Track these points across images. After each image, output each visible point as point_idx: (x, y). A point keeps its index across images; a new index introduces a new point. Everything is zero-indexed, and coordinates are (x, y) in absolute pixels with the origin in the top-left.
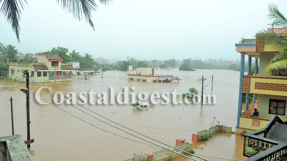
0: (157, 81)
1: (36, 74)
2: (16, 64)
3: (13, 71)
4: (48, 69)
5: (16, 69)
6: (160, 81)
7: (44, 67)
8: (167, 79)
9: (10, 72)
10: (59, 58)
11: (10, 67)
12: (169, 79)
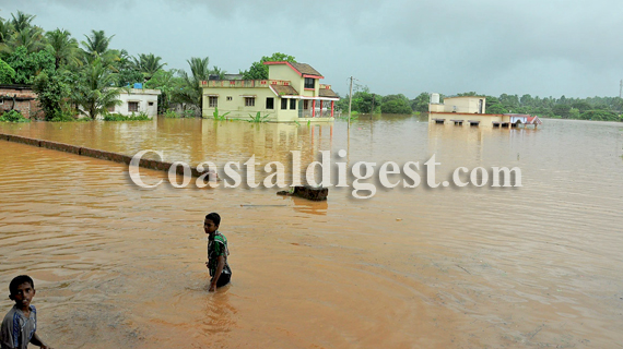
1: (277, 104)
2: (226, 83)
4: (298, 95)
5: (222, 94)
6: (505, 125)
8: (518, 121)
9: (206, 101)
11: (206, 92)
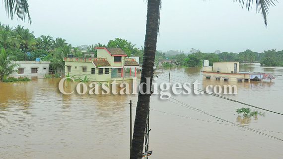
0: (243, 81)
1: (97, 71)
2: (74, 59)
3: (69, 67)
4: (110, 66)
5: (73, 65)
6: (247, 80)
7: (106, 63)
8: (256, 77)
9: (66, 69)
10: (123, 52)
11: (66, 63)
12: (259, 77)
